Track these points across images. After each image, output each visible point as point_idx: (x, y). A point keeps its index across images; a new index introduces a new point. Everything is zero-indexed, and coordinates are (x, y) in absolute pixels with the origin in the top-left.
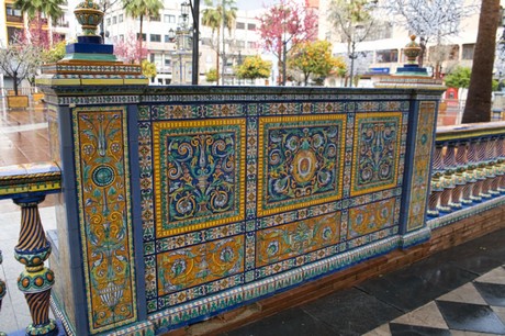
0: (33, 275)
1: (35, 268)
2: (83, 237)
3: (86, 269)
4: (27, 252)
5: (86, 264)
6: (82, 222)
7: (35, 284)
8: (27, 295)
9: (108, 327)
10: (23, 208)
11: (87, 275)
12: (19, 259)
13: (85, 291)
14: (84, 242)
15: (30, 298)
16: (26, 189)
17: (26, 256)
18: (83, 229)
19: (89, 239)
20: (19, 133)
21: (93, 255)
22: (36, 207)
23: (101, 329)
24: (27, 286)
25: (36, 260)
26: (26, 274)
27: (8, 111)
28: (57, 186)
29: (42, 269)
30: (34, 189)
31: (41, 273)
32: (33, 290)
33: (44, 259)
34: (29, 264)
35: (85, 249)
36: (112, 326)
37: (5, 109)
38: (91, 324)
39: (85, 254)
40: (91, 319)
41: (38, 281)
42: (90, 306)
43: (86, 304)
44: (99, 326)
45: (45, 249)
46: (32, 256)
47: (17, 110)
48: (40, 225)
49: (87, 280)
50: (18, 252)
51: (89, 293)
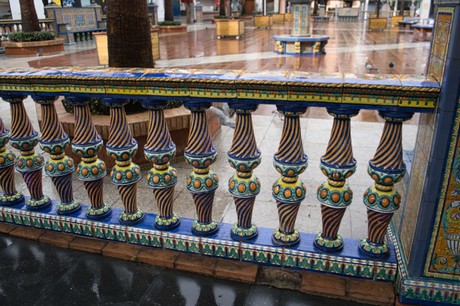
0: (381, 194)
1: (384, 187)
2: (448, 171)
3: (440, 206)
4: (381, 169)
5: (441, 201)
6: (451, 153)
7: (381, 203)
8: (369, 211)
9: (445, 276)
10: (387, 122)
11: (439, 213)
12: (372, 174)
13: (432, 229)
14: (447, 176)
15: (372, 215)
16: (396, 103)
17: (379, 173)
18: (450, 161)
19: (454, 174)
20: (374, 52)
21: (453, 193)
22: (400, 124)
23: (436, 275)
24: (373, 203)
25: (387, 180)
26: (374, 190)
27: (368, 32)
28: (431, 105)
29: (390, 190)
30: (405, 103)
31: (389, 194)
32: (377, 208)
33: (396, 181)
34: (379, 181)
35: (445, 184)
36: (450, 277)
37: (364, 30)
38: (427, 265)
39: (444, 190)
40: (429, 259)
41: (385, 201)
42: (432, 246)
43: (429, 243)
44: (435, 270)
45: (400, 172)
46: (385, 174)
47: (376, 31)
48: (401, 144)
49: (438, 219)
50: (372, 167)
51: (435, 233)
